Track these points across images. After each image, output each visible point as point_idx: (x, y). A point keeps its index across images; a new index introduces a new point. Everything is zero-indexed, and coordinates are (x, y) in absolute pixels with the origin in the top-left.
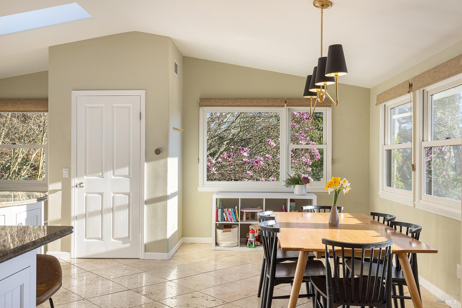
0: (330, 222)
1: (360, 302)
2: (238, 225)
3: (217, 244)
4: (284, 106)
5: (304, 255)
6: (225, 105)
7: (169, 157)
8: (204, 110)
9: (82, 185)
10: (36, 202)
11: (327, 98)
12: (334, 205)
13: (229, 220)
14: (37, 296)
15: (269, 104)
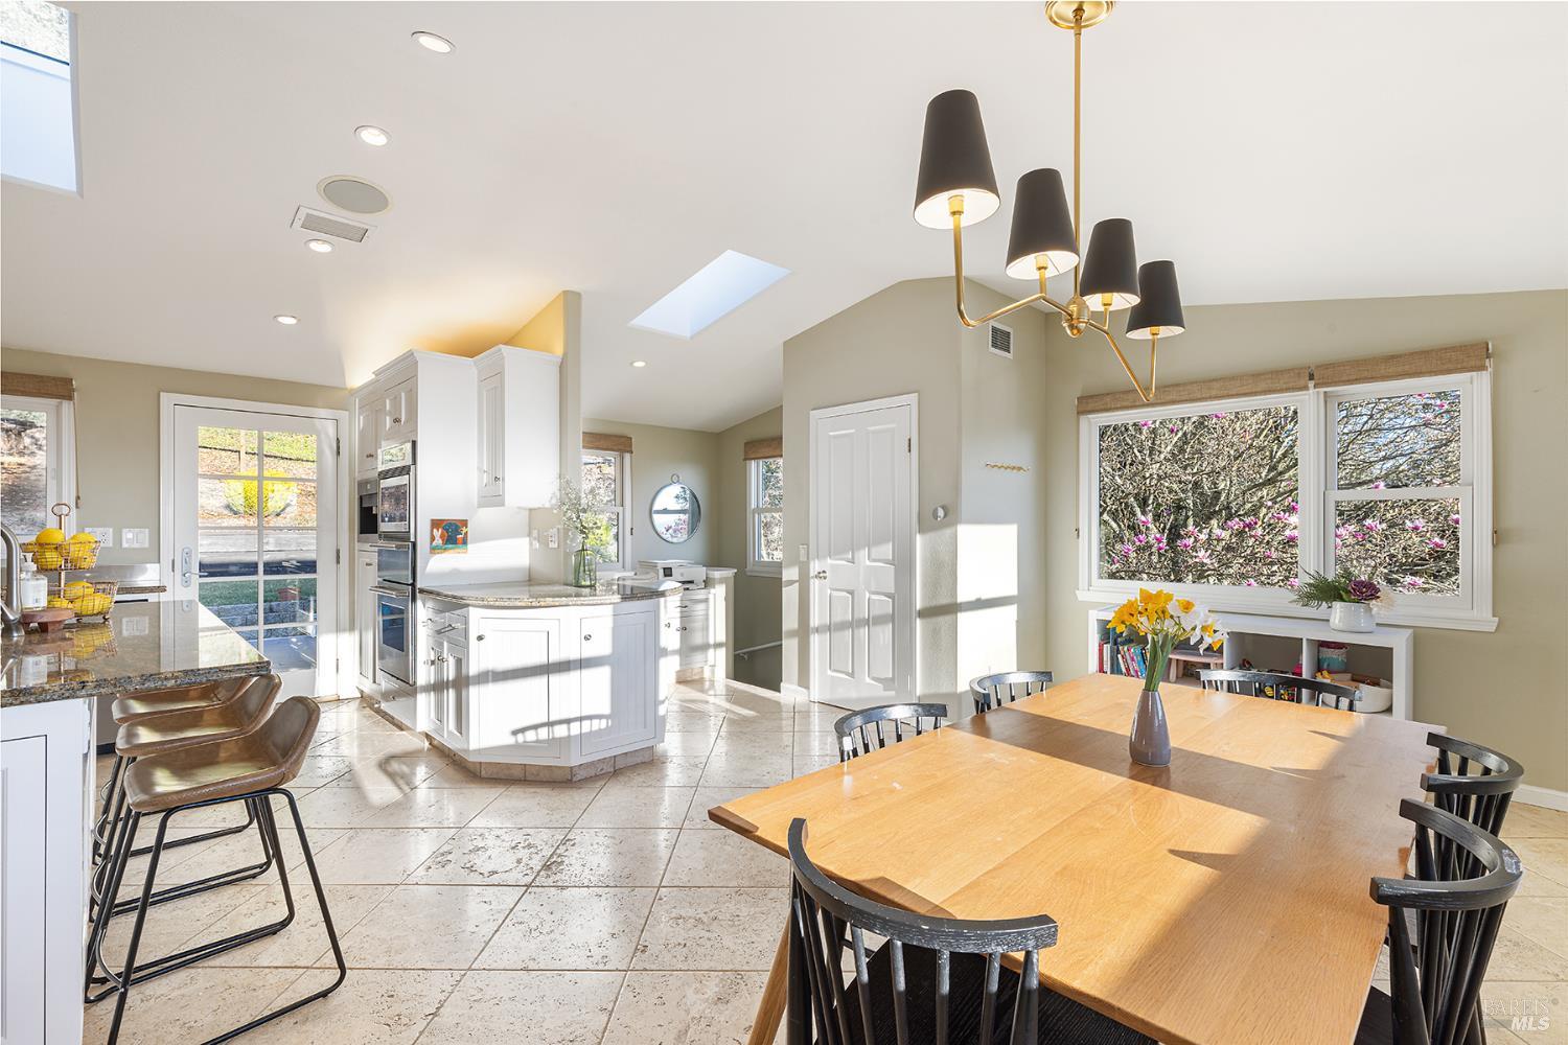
4: (1306, 388)
7: (960, 522)
8: (1089, 422)
9: (823, 575)
10: (619, 600)
15: (1259, 389)
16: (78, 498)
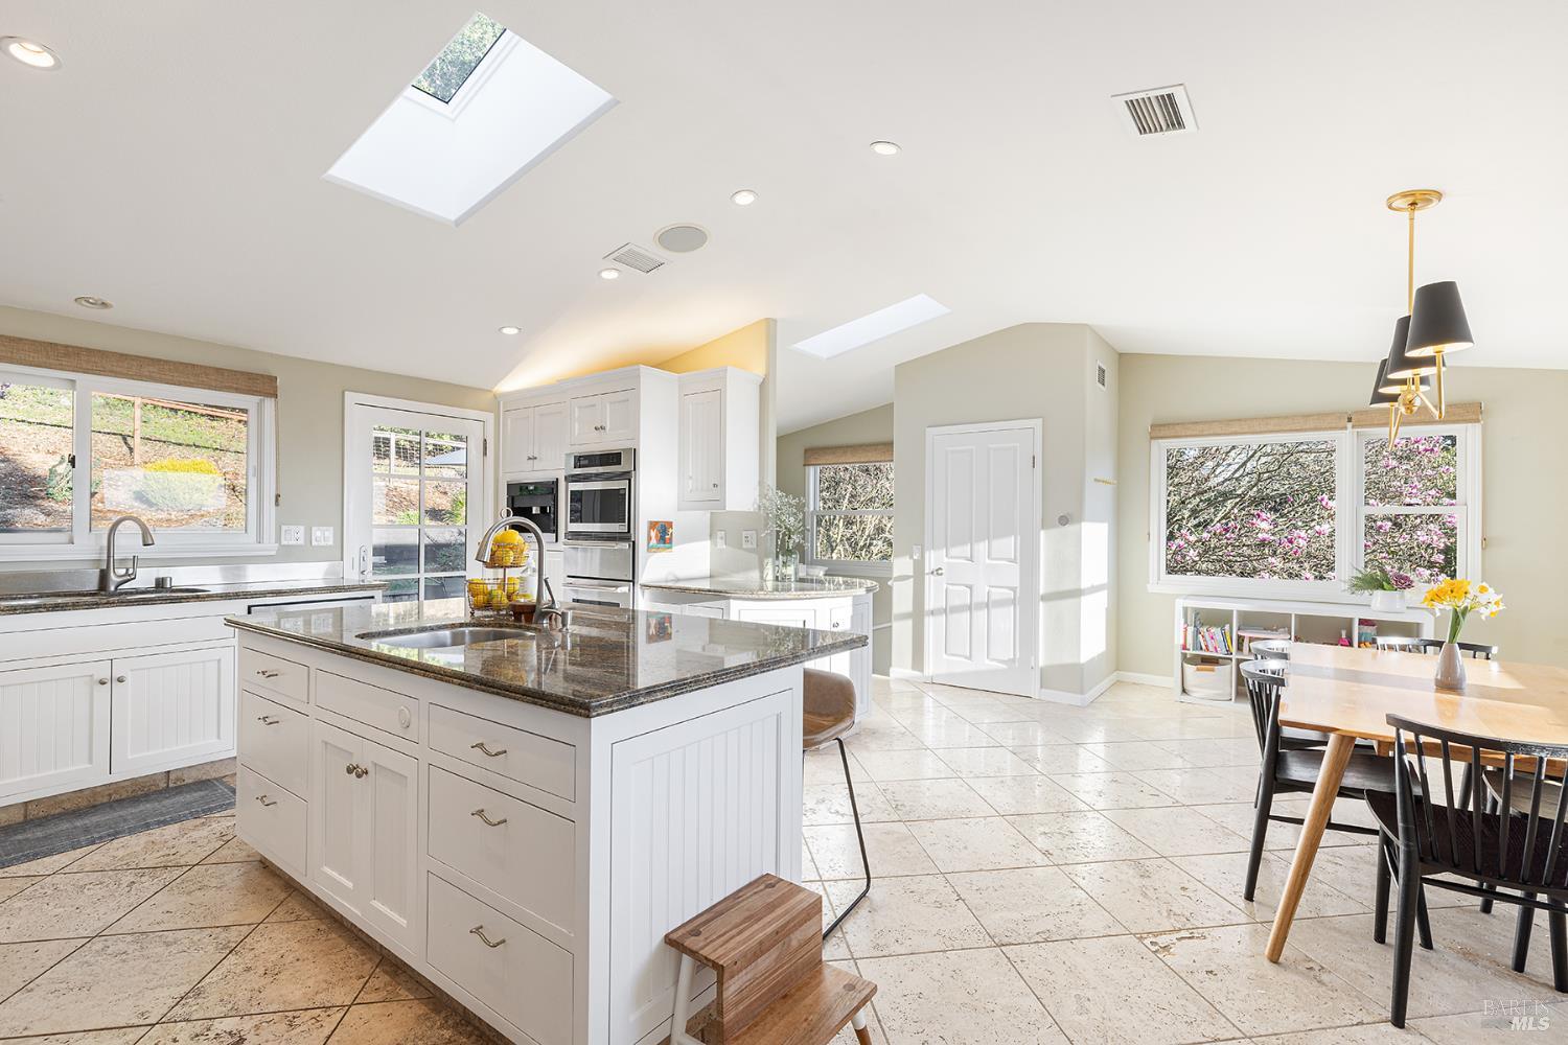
0: (1439, 677)
1: (1525, 883)
2: (1231, 659)
3: (1184, 691)
4: (1346, 428)
5: (1341, 745)
6: (1205, 433)
9: (940, 572)
11: (1424, 408)
12: (1451, 641)
13: (1211, 648)
14: (806, 733)
15: (1307, 427)
16: (278, 496)
